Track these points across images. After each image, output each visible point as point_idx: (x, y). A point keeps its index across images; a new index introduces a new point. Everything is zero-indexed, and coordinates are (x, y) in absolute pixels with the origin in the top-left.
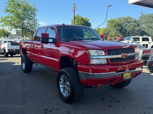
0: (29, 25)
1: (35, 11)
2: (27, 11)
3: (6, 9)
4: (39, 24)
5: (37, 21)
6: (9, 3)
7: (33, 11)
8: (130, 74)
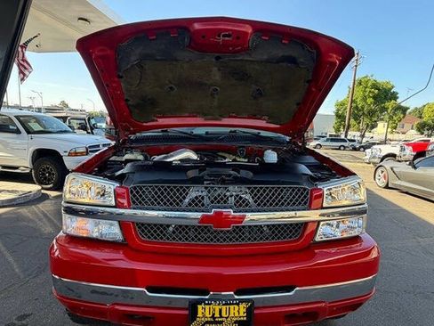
8: (239, 312)
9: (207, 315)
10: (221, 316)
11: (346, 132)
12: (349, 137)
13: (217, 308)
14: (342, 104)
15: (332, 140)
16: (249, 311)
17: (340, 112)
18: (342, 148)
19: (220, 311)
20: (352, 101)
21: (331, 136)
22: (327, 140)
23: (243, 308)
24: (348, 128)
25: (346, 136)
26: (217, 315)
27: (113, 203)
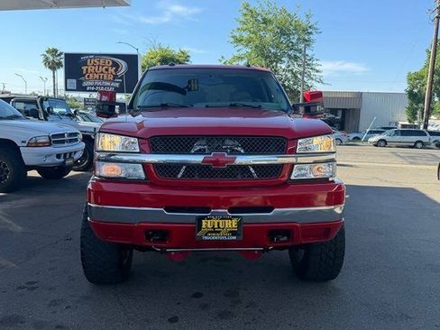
0: (289, 75)
1: (311, 33)
2: (289, 35)
3: (233, 37)
4: (317, 71)
5: (314, 62)
6: (242, 19)
7: (305, 34)
8: (232, 224)
9: (209, 226)
10: (219, 228)
11: (427, 120)
12: (430, 128)
13: (216, 222)
14: (419, 77)
15: (403, 133)
16: (239, 224)
17: (416, 91)
18: (419, 145)
19: (218, 223)
20: (433, 72)
21: (403, 126)
22: (397, 133)
23: (234, 222)
24: (429, 114)
25: (426, 127)
26: (216, 226)
27: (138, 151)
